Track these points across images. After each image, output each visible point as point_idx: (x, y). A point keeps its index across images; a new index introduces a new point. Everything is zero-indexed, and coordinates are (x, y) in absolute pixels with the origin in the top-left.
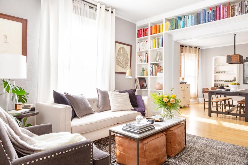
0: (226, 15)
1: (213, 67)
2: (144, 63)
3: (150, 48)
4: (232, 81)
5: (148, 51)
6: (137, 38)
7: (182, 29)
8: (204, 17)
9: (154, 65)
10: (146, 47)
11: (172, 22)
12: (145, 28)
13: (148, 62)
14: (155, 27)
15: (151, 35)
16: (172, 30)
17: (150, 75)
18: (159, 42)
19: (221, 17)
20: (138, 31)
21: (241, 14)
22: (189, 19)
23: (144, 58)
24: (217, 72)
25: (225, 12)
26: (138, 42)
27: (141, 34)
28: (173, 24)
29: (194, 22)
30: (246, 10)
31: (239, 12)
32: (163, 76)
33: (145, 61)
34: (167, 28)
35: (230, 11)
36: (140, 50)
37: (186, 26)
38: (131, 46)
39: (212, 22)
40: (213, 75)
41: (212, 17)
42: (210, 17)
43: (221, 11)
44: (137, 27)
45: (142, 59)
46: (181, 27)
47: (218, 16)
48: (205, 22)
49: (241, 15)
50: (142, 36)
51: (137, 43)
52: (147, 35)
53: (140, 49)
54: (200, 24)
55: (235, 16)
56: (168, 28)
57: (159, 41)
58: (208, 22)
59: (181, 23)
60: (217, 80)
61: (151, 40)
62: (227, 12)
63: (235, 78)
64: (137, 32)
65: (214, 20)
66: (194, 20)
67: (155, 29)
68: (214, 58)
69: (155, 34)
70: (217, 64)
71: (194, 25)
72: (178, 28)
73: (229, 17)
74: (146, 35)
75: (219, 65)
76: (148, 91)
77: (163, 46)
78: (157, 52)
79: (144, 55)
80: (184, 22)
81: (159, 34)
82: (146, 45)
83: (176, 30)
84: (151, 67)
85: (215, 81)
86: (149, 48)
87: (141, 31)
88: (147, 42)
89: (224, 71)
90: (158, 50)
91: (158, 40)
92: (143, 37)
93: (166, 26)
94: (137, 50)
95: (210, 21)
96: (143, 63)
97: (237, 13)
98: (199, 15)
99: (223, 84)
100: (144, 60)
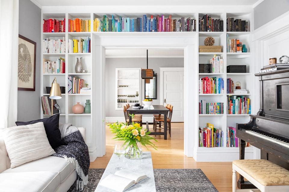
0: (168, 28)
1: (117, 80)
2: (57, 74)
3: (69, 52)
4: (135, 97)
5: (64, 56)
6: (42, 33)
7: (117, 32)
8: (146, 25)
9: (74, 78)
10: (60, 48)
11: (104, 20)
12: (58, 20)
13: (64, 72)
14: (76, 22)
15: (70, 33)
16: (104, 31)
17: (69, 92)
18: (83, 45)
19: (163, 29)
20: (45, 21)
21: (181, 30)
22: (127, 22)
23: (57, 66)
24: (120, 86)
25: (167, 24)
26: (46, 40)
27: (52, 28)
28: (106, 24)
29: (133, 27)
30: (186, 27)
31: (180, 28)
32: (91, 94)
33: (58, 70)
34: (96, 27)
35: (172, 25)
36: (48, 53)
37: (123, 30)
38: (34, 43)
39: (153, 33)
40: (117, 89)
41: (154, 27)
42: (152, 27)
43: (164, 22)
44: (44, 14)
45: (53, 66)
46: (117, 31)
47: (160, 27)
48: (146, 31)
49: (182, 32)
50: (53, 30)
51: (42, 41)
52: (62, 31)
53: (48, 51)
54: (140, 31)
55: (176, 31)
56: (98, 28)
57: (84, 43)
58: (150, 31)
59: (116, 25)
60: (120, 95)
61: (69, 40)
62: (169, 26)
63: (137, 92)
64: (42, 22)
65: (156, 30)
66: (133, 25)
67: (76, 24)
68: (117, 69)
69: (76, 31)
70: (120, 77)
71: (133, 31)
72: (113, 30)
73: (171, 31)
74: (60, 31)
75: (122, 79)
76: (65, 116)
77: (89, 51)
78: (78, 59)
79: (58, 62)
80: (120, 24)
81: (83, 33)
82: (60, 47)
83: (110, 32)
84: (70, 80)
85: (119, 96)
86: (67, 51)
87: (51, 23)
88: (62, 41)
89: (127, 85)
90: (80, 55)
91: (82, 41)
92: (54, 33)
93: (94, 24)
94: (44, 52)
95: (152, 31)
96: (54, 73)
97: (178, 29)
98: (139, 20)
99: (126, 100)
100: (58, 68)
